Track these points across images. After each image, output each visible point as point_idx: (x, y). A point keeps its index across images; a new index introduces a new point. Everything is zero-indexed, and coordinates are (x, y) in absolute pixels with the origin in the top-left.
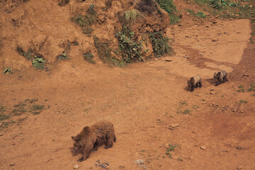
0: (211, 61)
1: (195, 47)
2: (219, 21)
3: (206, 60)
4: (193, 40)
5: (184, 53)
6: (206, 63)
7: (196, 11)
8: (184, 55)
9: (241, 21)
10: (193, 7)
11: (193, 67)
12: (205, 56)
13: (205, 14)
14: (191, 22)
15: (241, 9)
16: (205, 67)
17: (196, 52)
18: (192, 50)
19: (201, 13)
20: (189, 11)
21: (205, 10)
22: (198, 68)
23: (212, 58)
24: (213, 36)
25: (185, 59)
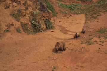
0: (70, 31)
1: (63, 26)
2: (72, 15)
4: (62, 23)
5: (59, 28)
6: (68, 32)
7: (63, 11)
9: (81, 15)
10: (62, 9)
11: (63, 34)
12: (67, 29)
13: (67, 12)
14: (61, 15)
15: (81, 10)
16: (67, 34)
17: (64, 28)
18: (62, 27)
19: (65, 12)
20: (60, 11)
21: (67, 11)
22: (65, 34)
23: (70, 30)
24: (70, 21)
25: (59, 31)
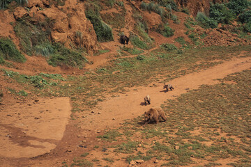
0: (35, 139)
1: (17, 125)
2: (40, 99)
3: (29, 138)
4: (15, 119)
5: (7, 132)
6: (29, 141)
7: (17, 90)
8: (6, 134)
9: (62, 98)
10: (14, 86)
11: (16, 146)
12: (28, 134)
13: (27, 92)
14: (13, 100)
15: (61, 87)
16: (28, 145)
17: (19, 130)
18: (14, 128)
19: (23, 92)
20: (10, 90)
21: (26, 89)
22: (21, 147)
23: (35, 136)
24: (36, 114)
25: (8, 138)
